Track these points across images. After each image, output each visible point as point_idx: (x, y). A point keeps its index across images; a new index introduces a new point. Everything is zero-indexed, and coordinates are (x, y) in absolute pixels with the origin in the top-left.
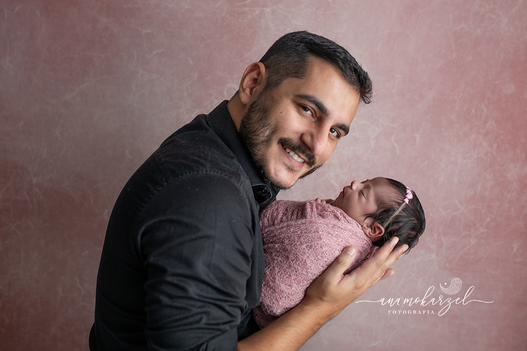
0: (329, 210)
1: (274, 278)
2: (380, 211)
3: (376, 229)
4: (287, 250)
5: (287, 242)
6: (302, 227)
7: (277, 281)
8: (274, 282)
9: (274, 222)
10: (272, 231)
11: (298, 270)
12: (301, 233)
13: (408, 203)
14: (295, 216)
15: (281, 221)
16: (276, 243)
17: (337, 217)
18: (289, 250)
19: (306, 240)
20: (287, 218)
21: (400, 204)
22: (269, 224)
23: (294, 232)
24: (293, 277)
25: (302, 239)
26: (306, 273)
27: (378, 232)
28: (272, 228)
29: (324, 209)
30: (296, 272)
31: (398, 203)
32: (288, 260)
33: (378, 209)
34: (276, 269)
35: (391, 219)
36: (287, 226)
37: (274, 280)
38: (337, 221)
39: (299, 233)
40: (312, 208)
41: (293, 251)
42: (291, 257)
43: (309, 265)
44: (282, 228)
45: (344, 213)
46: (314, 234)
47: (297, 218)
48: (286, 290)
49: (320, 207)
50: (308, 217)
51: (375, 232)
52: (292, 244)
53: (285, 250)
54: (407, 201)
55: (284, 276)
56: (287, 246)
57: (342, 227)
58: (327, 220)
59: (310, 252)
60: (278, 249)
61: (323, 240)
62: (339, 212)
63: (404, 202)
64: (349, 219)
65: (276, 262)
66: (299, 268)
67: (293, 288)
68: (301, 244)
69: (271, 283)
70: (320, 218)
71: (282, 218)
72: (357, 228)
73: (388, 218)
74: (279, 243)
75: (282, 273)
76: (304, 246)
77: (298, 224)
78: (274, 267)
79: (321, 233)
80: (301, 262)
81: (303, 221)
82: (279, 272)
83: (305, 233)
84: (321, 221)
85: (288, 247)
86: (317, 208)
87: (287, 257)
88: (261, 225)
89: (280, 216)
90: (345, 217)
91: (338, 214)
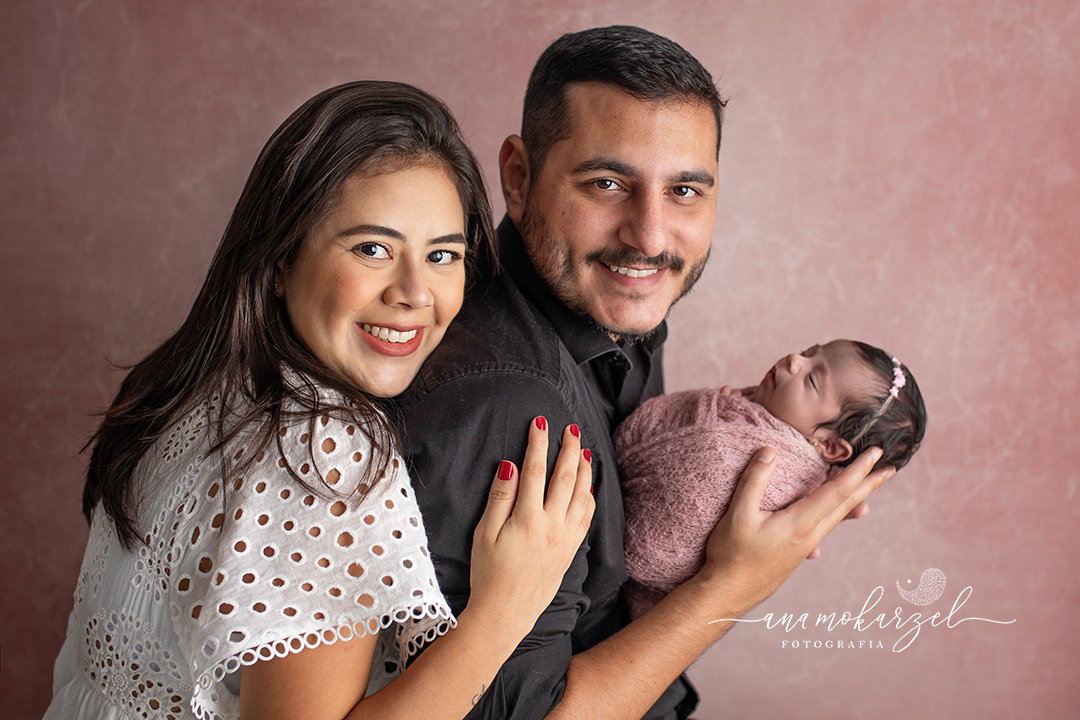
0: (739, 407)
1: (644, 541)
2: (846, 416)
3: (837, 447)
4: (662, 485)
5: (661, 471)
6: (687, 441)
7: (648, 545)
8: (644, 548)
9: (641, 436)
10: (636, 454)
11: (683, 521)
12: (686, 452)
13: (896, 395)
14: (677, 422)
15: (653, 434)
16: (644, 475)
17: (750, 420)
18: (665, 485)
19: (695, 465)
20: (664, 427)
21: (881, 400)
22: (633, 440)
23: (672, 452)
24: (676, 535)
25: (687, 464)
26: (698, 525)
27: (840, 452)
28: (636, 449)
29: (730, 407)
30: (680, 524)
31: (879, 399)
32: (664, 505)
33: (843, 411)
34: (646, 523)
35: (865, 429)
36: (662, 443)
37: (643, 544)
38: (751, 426)
39: (682, 452)
40: (709, 405)
41: (672, 487)
42: (670, 498)
43: (702, 508)
44: (653, 445)
45: (766, 412)
46: (707, 453)
47: (681, 425)
48: (667, 559)
49: (723, 403)
50: (699, 421)
51: (834, 452)
52: (670, 473)
53: (659, 486)
54: (895, 392)
55: (659, 535)
56: (662, 479)
57: (761, 437)
58: (731, 426)
59: (702, 486)
60: (648, 486)
61: (726, 463)
62: (756, 411)
63: (890, 394)
64: (776, 421)
65: (645, 510)
66: (685, 517)
67: (680, 555)
68: (687, 472)
69: (639, 549)
70: (722, 421)
71: (654, 429)
72: (793, 438)
73: (860, 427)
74: (648, 474)
75: (656, 530)
76: (692, 475)
77: (680, 436)
78: (642, 521)
79: (720, 449)
80: (686, 505)
81: (689, 428)
82: (651, 528)
83: (693, 451)
84: (723, 426)
85: (664, 481)
86: (718, 404)
87: (663, 499)
88: (620, 444)
89: (652, 426)
90: (767, 420)
91: (756, 414)
